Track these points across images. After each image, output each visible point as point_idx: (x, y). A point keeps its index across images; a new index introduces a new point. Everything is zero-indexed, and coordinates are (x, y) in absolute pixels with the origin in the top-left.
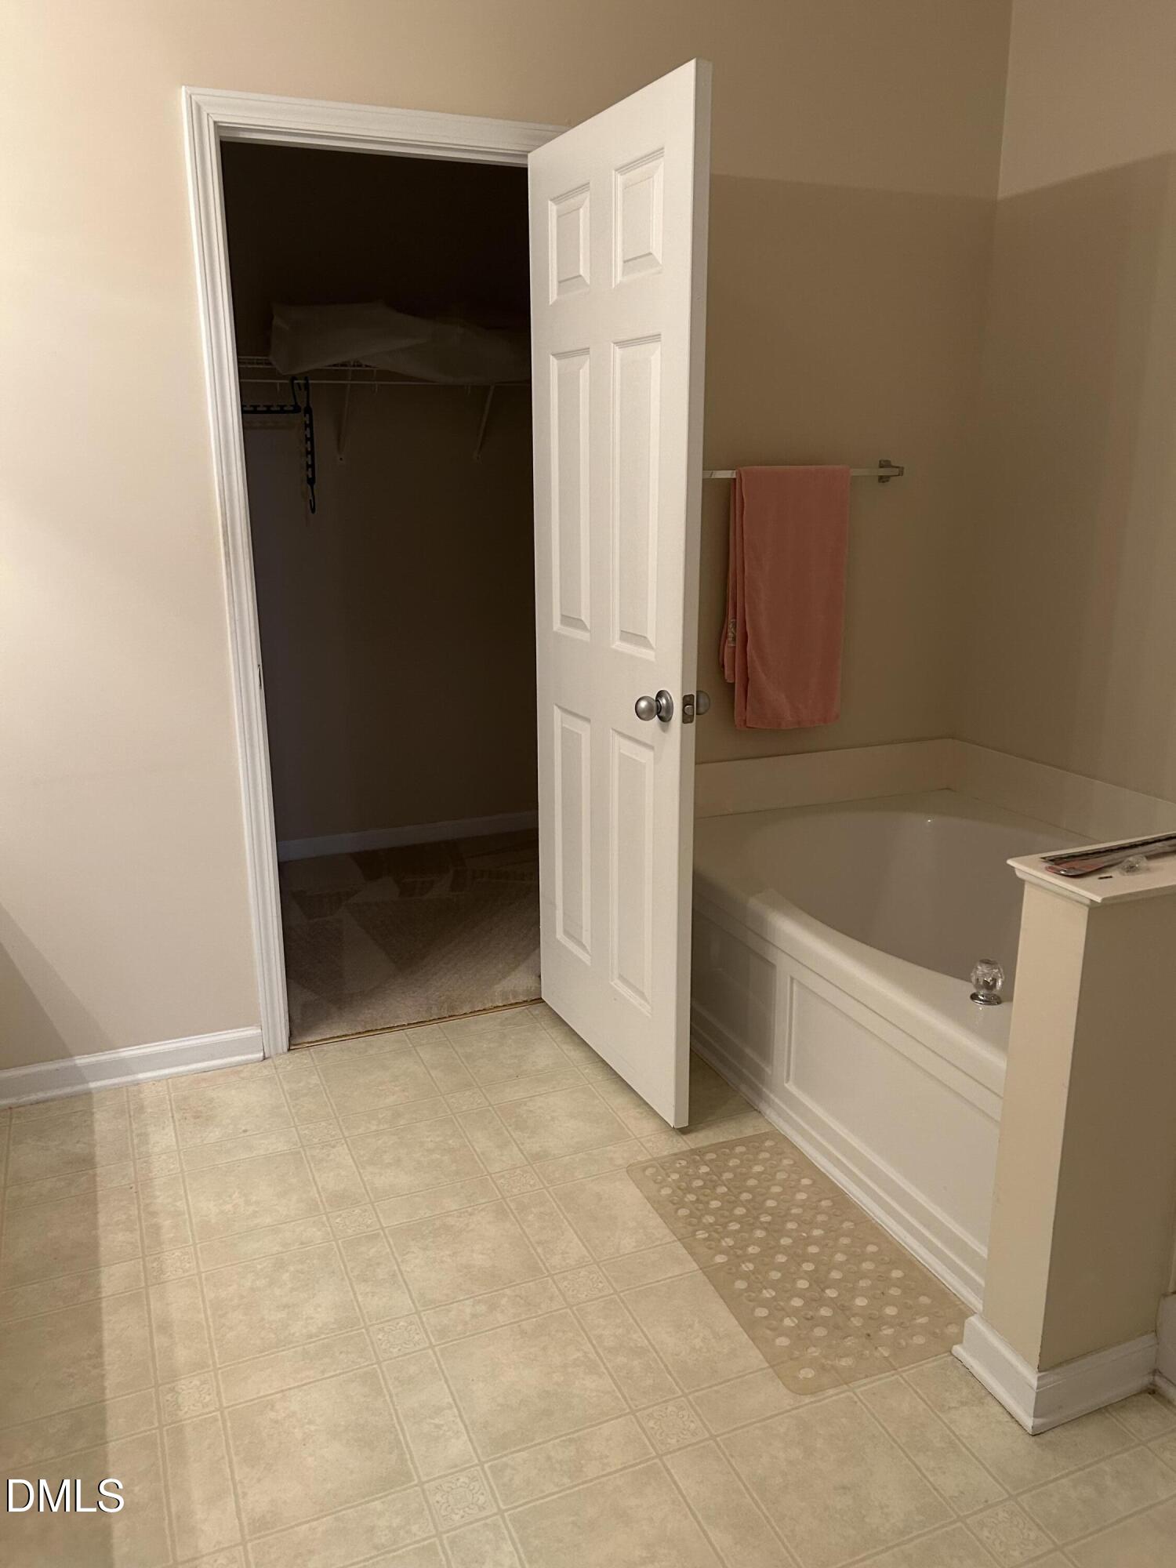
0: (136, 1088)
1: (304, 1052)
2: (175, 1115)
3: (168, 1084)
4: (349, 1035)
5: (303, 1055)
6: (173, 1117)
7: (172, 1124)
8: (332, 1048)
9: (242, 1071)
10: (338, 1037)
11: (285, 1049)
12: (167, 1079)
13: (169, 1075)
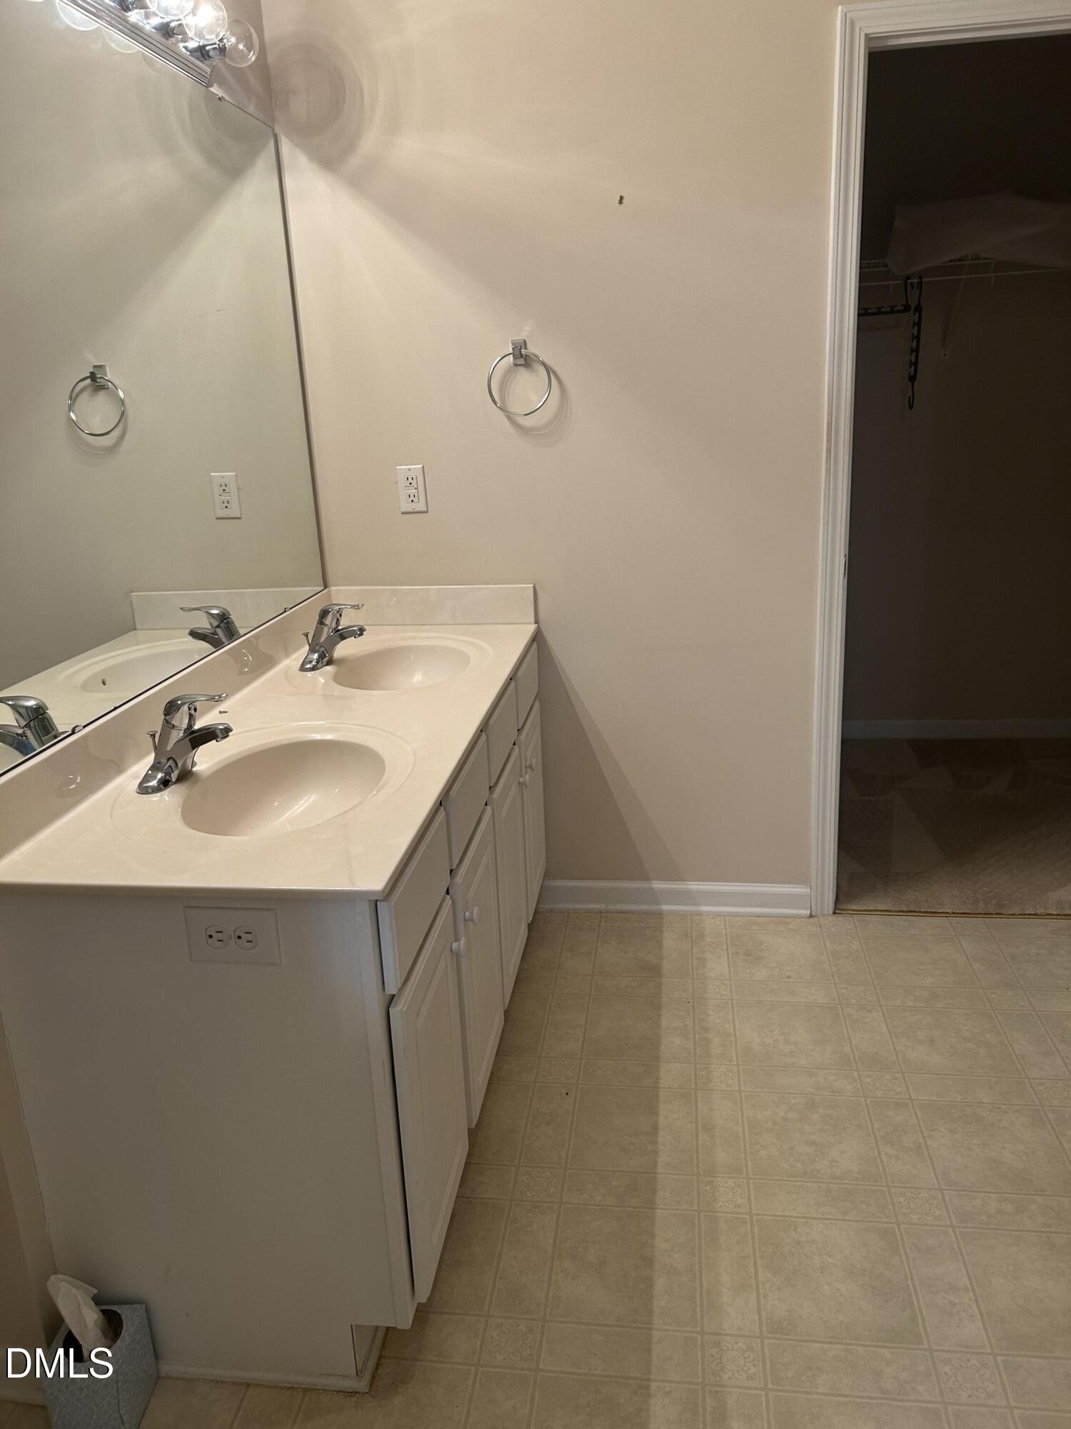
0: (698, 918)
1: (848, 918)
2: (730, 948)
3: (725, 920)
4: (892, 911)
5: (848, 920)
6: (727, 950)
7: (726, 955)
8: (874, 919)
9: (789, 923)
10: (881, 911)
11: (831, 912)
12: (725, 916)
13: (726, 912)
